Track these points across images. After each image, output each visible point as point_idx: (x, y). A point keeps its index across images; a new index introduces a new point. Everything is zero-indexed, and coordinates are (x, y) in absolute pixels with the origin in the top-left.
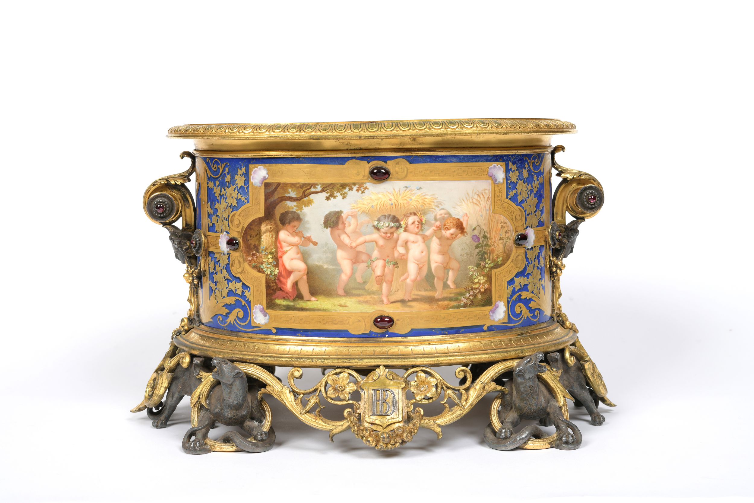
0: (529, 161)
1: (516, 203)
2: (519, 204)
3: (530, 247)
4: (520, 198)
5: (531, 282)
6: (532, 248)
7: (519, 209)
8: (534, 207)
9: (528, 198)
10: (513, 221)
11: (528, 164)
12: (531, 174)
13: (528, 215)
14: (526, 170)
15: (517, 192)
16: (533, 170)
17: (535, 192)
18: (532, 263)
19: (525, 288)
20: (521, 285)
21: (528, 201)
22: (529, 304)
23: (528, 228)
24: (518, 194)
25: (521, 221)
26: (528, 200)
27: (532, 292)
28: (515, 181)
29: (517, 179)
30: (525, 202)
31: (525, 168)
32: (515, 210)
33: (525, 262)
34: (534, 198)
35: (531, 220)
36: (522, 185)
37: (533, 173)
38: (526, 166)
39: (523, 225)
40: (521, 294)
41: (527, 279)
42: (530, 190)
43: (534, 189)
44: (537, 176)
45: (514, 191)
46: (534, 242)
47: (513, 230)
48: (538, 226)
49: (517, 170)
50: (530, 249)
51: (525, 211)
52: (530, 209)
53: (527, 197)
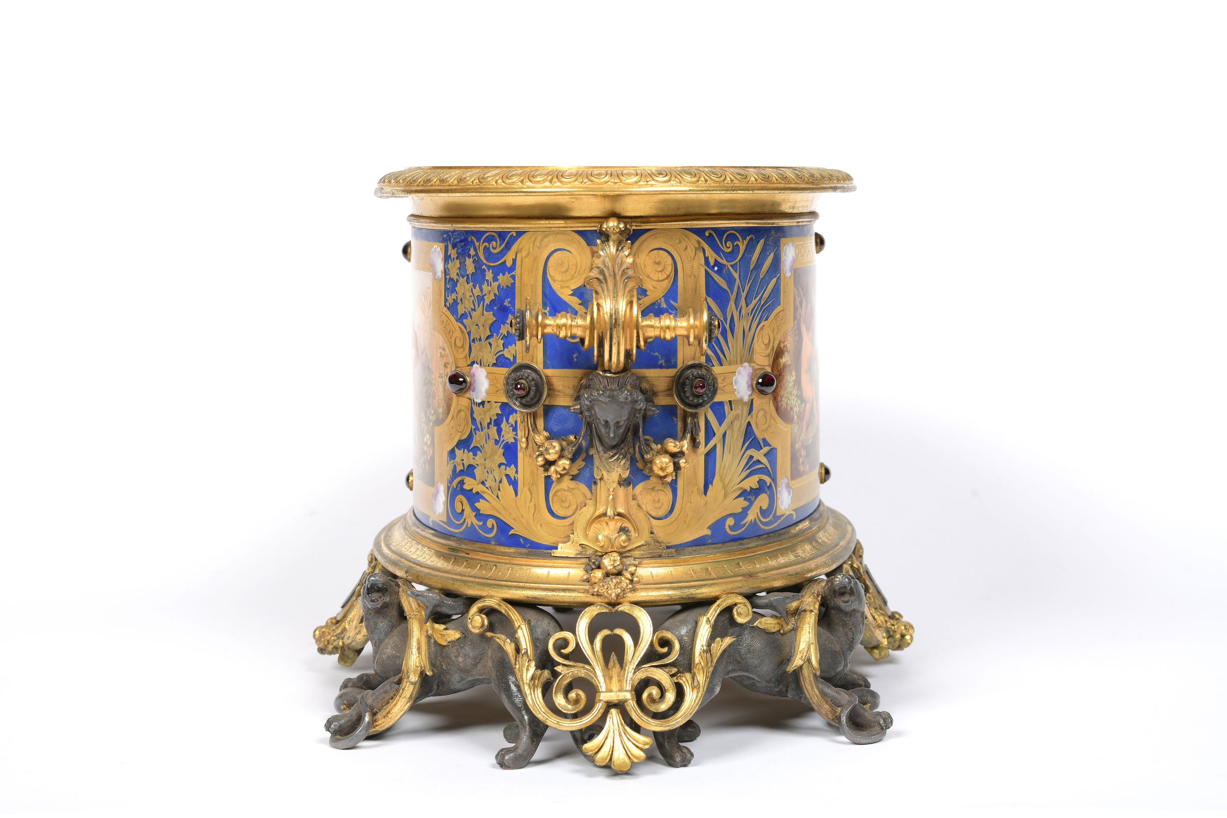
0: (477, 244)
1: (455, 317)
2: (461, 318)
3: (479, 401)
4: (461, 310)
5: (481, 464)
6: (483, 403)
7: (459, 327)
8: (485, 329)
9: (475, 310)
10: (451, 347)
11: (475, 250)
12: (480, 269)
13: (474, 341)
14: (471, 260)
15: (457, 297)
16: (485, 262)
17: (487, 302)
18: (482, 430)
19: (469, 470)
20: (463, 464)
21: (473, 317)
22: (475, 503)
23: (475, 365)
24: (459, 301)
25: (462, 349)
26: (474, 314)
27: (483, 483)
28: (455, 277)
29: (458, 275)
30: (469, 318)
31: (469, 256)
32: (454, 329)
33: (471, 426)
34: (485, 312)
35: (479, 350)
36: (464, 286)
37: (484, 267)
38: (472, 252)
39: (466, 357)
40: (463, 480)
41: (472, 456)
42: (477, 296)
43: (485, 295)
44: (492, 273)
45: (454, 296)
46: (487, 392)
47: (452, 363)
48: (494, 365)
49: (457, 258)
50: (479, 404)
51: (469, 333)
52: (477, 331)
53: (472, 309)
